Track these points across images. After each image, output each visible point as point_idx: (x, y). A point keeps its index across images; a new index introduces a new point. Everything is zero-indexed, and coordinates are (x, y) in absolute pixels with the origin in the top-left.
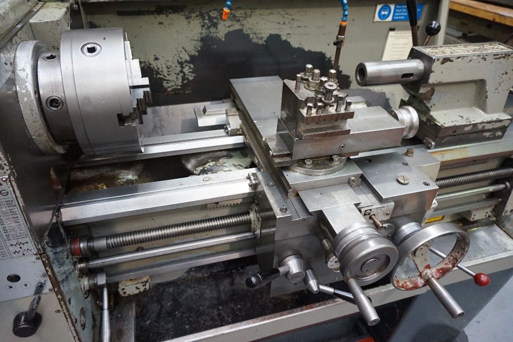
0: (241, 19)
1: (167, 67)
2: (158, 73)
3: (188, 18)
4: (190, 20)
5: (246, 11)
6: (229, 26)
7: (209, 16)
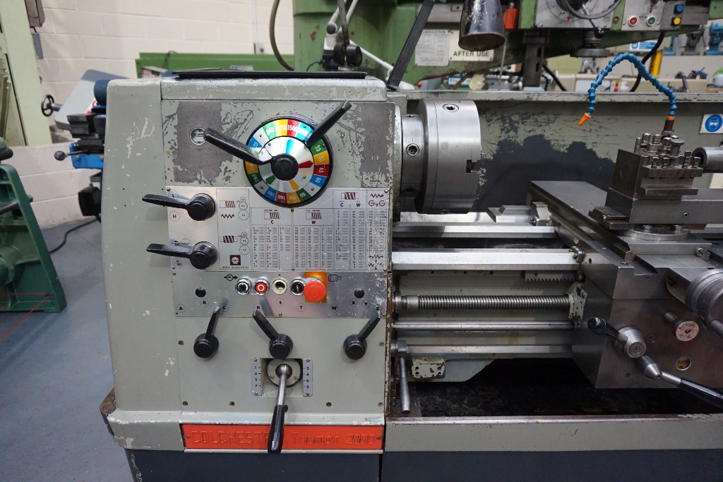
0: (543, 124)
3: (489, 121)
4: (491, 122)
5: (550, 116)
6: (530, 131)
7: (510, 119)
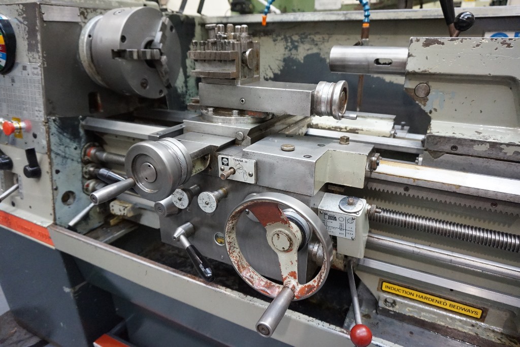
0: (319, 43)
3: (275, 40)
4: (277, 42)
5: (324, 36)
6: (308, 50)
7: (292, 39)
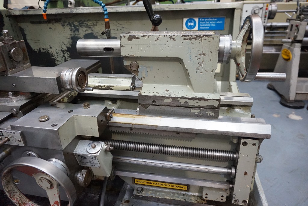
0: (91, 26)
1: (56, 52)
2: (52, 56)
3: (63, 26)
4: (64, 26)
5: (94, 22)
6: (85, 31)
7: (74, 24)
